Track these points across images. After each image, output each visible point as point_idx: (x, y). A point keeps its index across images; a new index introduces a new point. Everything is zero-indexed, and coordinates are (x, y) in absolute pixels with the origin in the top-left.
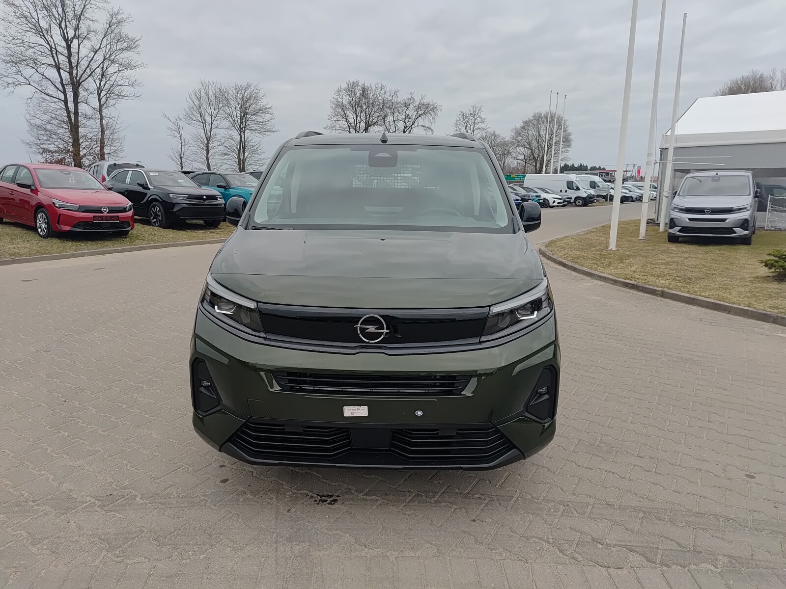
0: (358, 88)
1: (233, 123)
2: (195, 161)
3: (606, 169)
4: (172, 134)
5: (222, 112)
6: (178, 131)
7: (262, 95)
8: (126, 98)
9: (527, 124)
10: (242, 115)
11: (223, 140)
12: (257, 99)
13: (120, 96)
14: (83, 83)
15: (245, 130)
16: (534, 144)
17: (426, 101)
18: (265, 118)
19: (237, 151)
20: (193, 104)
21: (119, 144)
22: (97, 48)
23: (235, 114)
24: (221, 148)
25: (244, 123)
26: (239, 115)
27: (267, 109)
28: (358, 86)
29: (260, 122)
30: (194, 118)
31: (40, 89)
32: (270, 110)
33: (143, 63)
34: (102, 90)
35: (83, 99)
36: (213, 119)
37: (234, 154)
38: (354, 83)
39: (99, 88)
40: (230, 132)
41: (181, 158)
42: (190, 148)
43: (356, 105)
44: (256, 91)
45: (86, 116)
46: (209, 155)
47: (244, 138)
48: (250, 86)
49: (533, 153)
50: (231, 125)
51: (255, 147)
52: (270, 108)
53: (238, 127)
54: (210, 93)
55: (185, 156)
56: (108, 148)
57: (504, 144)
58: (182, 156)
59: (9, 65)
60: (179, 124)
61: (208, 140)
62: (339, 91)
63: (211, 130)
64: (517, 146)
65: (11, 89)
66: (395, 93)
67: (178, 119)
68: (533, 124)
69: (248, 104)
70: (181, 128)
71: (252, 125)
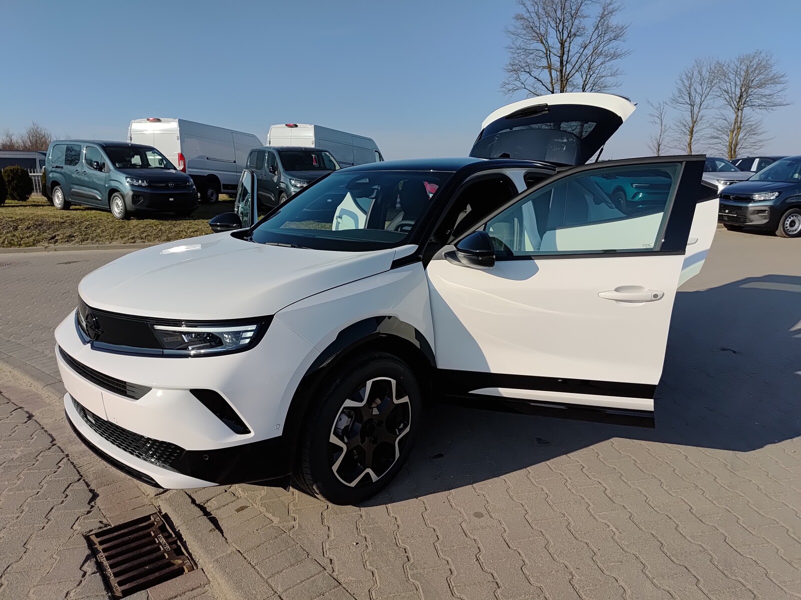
2: (675, 147)
4: (653, 121)
5: (716, 89)
6: (660, 117)
10: (743, 90)
11: (712, 121)
12: (767, 68)
15: (743, 108)
18: (775, 89)
19: (730, 133)
20: (683, 86)
22: (588, 42)
23: (733, 90)
24: (709, 131)
25: (744, 99)
26: (738, 91)
27: (779, 77)
29: (765, 96)
30: (682, 100)
31: (533, 90)
32: (781, 79)
34: (586, 84)
36: (703, 100)
37: (725, 136)
39: (583, 83)
40: (723, 112)
41: (659, 145)
42: (670, 135)
44: (768, 58)
46: (692, 141)
47: (741, 116)
48: (760, 53)
50: (727, 103)
51: (753, 127)
52: (783, 76)
53: (736, 104)
54: (704, 70)
55: (664, 143)
58: (660, 143)
59: (511, 73)
60: (662, 109)
61: (694, 122)
63: (699, 112)
65: (510, 95)
67: (662, 104)
70: (664, 113)
71: (755, 100)
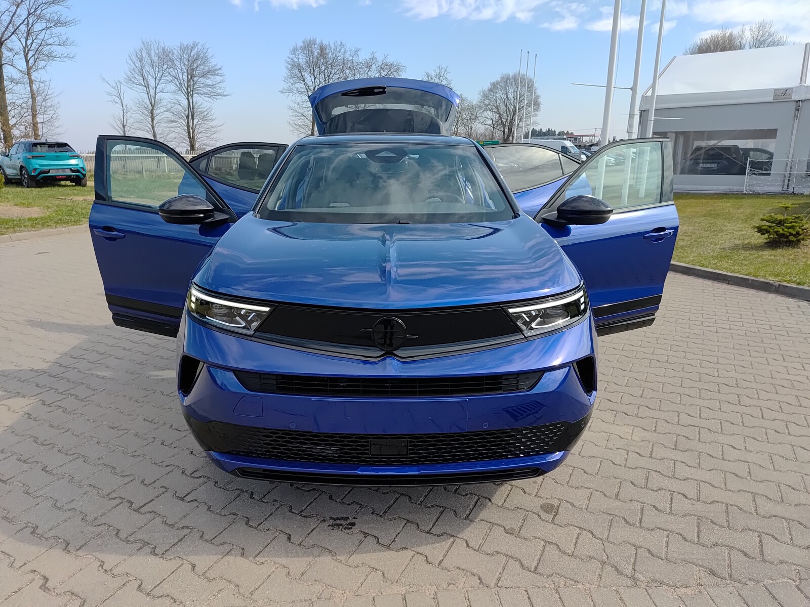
0: (316, 46)
1: (179, 86)
2: (140, 129)
3: (575, 134)
4: (112, 100)
5: (167, 74)
6: (119, 96)
7: (210, 55)
8: (58, 59)
9: (494, 87)
10: (190, 77)
11: (169, 106)
12: (205, 60)
13: (50, 57)
14: (6, 42)
15: (193, 94)
16: (503, 107)
17: (389, 60)
18: (215, 80)
19: (185, 118)
20: (134, 66)
21: (53, 112)
23: (181, 77)
24: (168, 114)
25: (192, 87)
26: (186, 78)
27: (216, 70)
28: (315, 44)
29: (208, 86)
30: (137, 81)
32: (220, 72)
33: (74, 19)
34: (29, 50)
35: (7, 60)
36: (157, 83)
37: (182, 121)
38: (310, 41)
39: (25, 48)
40: (177, 97)
41: (124, 126)
42: (133, 116)
43: (314, 66)
44: (204, 51)
45: (12, 80)
46: (155, 122)
47: (193, 102)
48: (197, 45)
49: (501, 118)
50: (177, 88)
51: (206, 113)
52: (220, 69)
53: (186, 90)
54: (153, 54)
55: (128, 125)
56: (40, 116)
57: (471, 108)
58: (125, 124)
60: (119, 89)
61: (153, 106)
62: (294, 51)
63: (156, 95)
64: (484, 110)
66: (356, 52)
67: (118, 83)
68: (501, 86)
69: (195, 65)
70: (122, 93)
71: (200, 89)
